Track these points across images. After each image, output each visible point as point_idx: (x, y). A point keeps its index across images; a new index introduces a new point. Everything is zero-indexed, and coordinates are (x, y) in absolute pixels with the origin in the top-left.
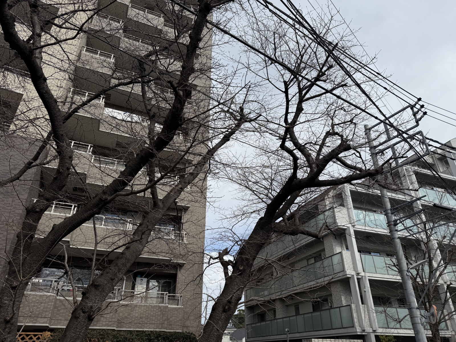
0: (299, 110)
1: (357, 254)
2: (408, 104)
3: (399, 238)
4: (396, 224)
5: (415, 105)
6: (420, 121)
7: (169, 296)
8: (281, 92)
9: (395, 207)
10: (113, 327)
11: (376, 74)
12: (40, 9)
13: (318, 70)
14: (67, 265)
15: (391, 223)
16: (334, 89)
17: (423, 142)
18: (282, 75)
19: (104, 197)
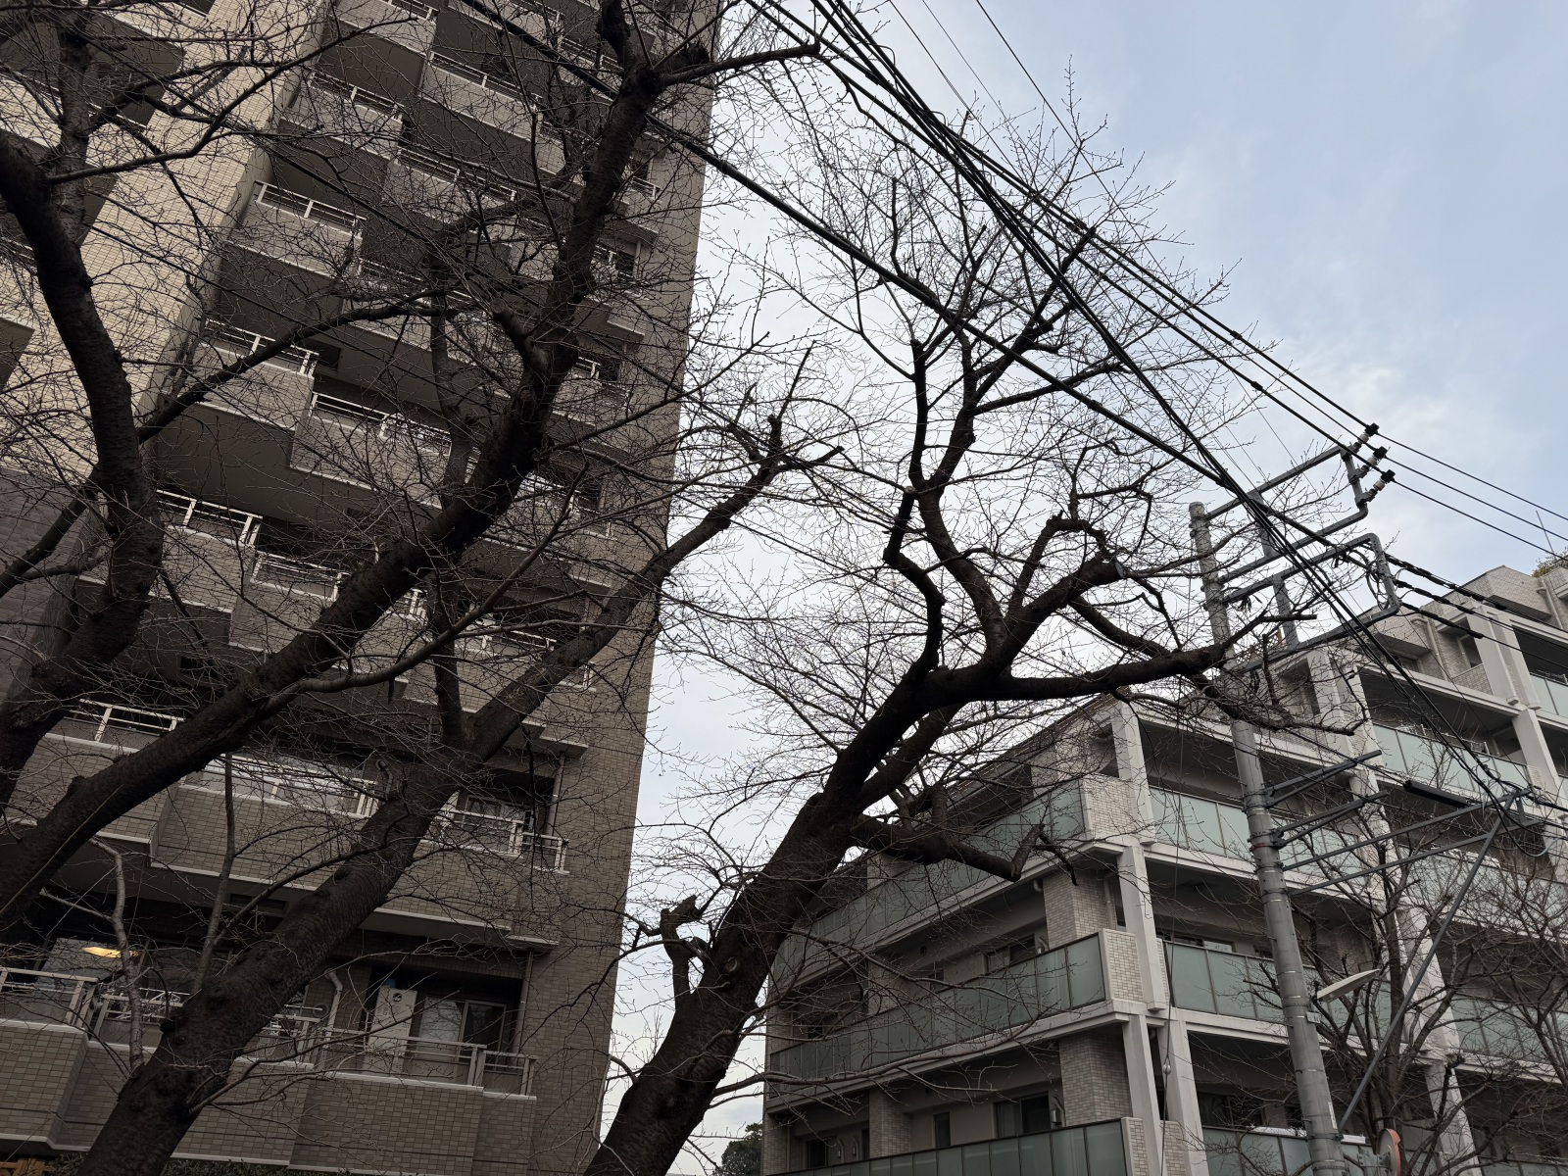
0: (963, 437)
1: (1154, 943)
2: (1330, 445)
3: (1287, 892)
4: (1276, 847)
5: (1358, 446)
6: (1370, 499)
7: (490, 1059)
8: (903, 378)
9: (1277, 787)
10: (282, 1157)
11: (1229, 338)
12: (92, 50)
13: (1028, 312)
14: (119, 926)
15: (1261, 840)
16: (1081, 377)
17: (1376, 572)
18: (908, 321)
19: (257, 692)
